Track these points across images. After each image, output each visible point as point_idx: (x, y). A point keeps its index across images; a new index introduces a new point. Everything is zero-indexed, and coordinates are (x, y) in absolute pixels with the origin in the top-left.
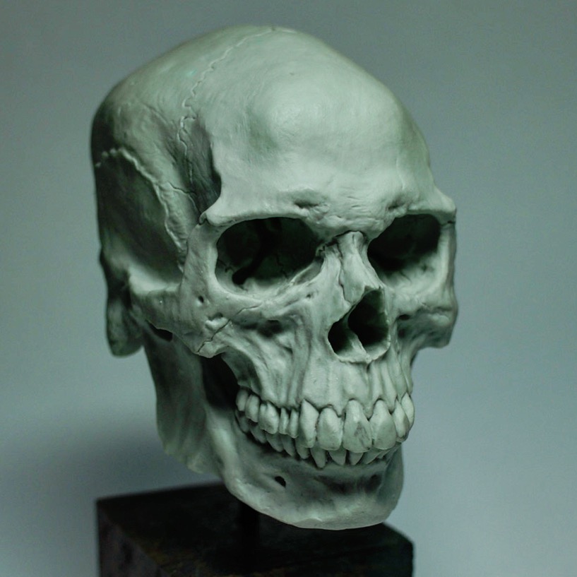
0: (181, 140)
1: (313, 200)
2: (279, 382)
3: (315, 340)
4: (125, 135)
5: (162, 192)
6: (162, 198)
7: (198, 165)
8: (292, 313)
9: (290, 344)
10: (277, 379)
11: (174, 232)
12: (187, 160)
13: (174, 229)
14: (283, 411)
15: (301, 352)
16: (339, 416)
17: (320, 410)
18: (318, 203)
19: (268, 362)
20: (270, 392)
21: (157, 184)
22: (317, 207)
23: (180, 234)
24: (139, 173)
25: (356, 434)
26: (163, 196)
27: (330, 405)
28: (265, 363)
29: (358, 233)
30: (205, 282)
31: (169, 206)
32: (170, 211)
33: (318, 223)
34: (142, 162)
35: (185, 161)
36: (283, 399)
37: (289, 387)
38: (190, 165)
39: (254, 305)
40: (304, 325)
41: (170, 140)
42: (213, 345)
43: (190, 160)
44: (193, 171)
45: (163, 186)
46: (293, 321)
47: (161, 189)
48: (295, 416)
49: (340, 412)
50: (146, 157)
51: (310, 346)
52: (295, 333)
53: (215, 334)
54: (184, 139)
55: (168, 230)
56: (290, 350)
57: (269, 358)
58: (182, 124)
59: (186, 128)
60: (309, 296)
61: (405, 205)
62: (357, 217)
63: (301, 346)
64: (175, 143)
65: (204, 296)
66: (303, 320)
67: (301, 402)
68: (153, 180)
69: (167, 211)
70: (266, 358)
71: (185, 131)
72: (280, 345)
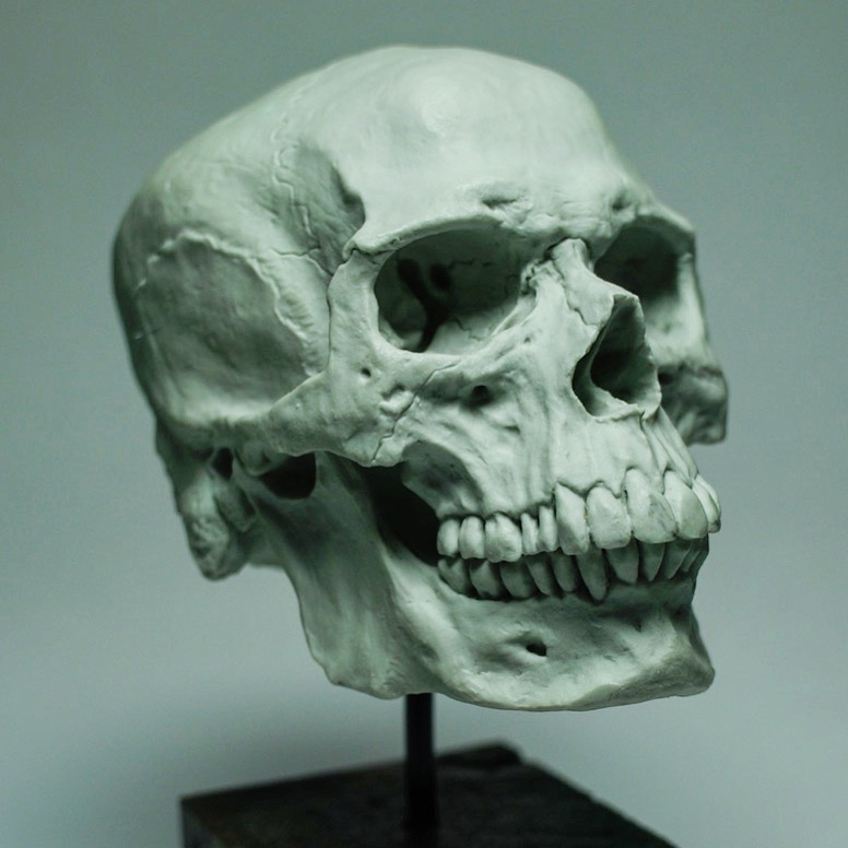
0: (280, 180)
1: (508, 195)
2: (508, 479)
3: (553, 397)
4: (186, 210)
5: (264, 265)
6: (264, 273)
7: (317, 201)
8: (508, 369)
9: (513, 420)
10: (504, 476)
11: (290, 318)
12: (297, 204)
13: (291, 314)
14: (526, 519)
15: (534, 425)
16: (617, 497)
17: (585, 494)
18: (515, 197)
19: (485, 454)
20: (497, 498)
21: (252, 257)
22: (515, 204)
23: (302, 318)
24: (221, 253)
25: (651, 513)
26: (266, 271)
27: (600, 482)
28: (481, 457)
29: (579, 241)
30: (368, 344)
31: (277, 282)
32: (280, 288)
33: (521, 227)
34: (222, 236)
35: (293, 208)
36: (521, 500)
37: (527, 480)
38: (304, 208)
39: (450, 363)
40: (530, 382)
41: (262, 188)
42: (395, 441)
43: (302, 200)
44: (309, 215)
45: (264, 256)
46: (510, 381)
47: (261, 261)
48: (546, 515)
49: (617, 490)
50: (227, 226)
51: (546, 410)
52: (518, 400)
53: (396, 420)
54: (285, 177)
55: (282, 319)
56: (514, 429)
57: (485, 448)
58: (277, 162)
59: (285, 163)
60: (527, 340)
61: (632, 207)
62: (574, 216)
63: (532, 414)
64: (271, 190)
65: (370, 366)
66: (527, 376)
67: (554, 490)
68: (245, 253)
69: (275, 290)
70: (480, 449)
71: (286, 167)
72: (496, 426)
